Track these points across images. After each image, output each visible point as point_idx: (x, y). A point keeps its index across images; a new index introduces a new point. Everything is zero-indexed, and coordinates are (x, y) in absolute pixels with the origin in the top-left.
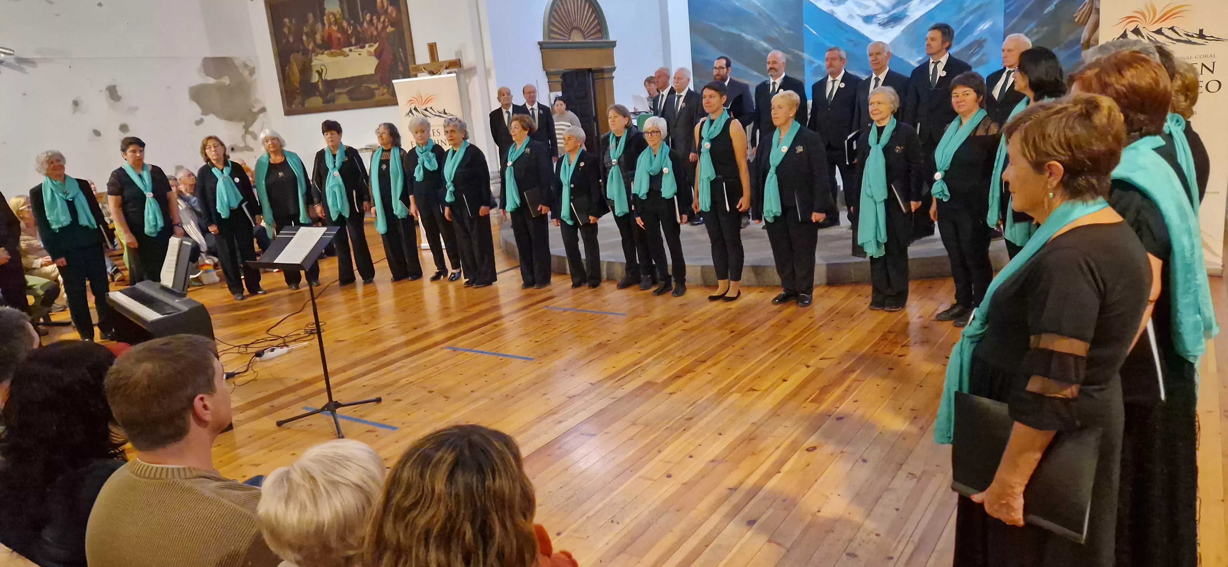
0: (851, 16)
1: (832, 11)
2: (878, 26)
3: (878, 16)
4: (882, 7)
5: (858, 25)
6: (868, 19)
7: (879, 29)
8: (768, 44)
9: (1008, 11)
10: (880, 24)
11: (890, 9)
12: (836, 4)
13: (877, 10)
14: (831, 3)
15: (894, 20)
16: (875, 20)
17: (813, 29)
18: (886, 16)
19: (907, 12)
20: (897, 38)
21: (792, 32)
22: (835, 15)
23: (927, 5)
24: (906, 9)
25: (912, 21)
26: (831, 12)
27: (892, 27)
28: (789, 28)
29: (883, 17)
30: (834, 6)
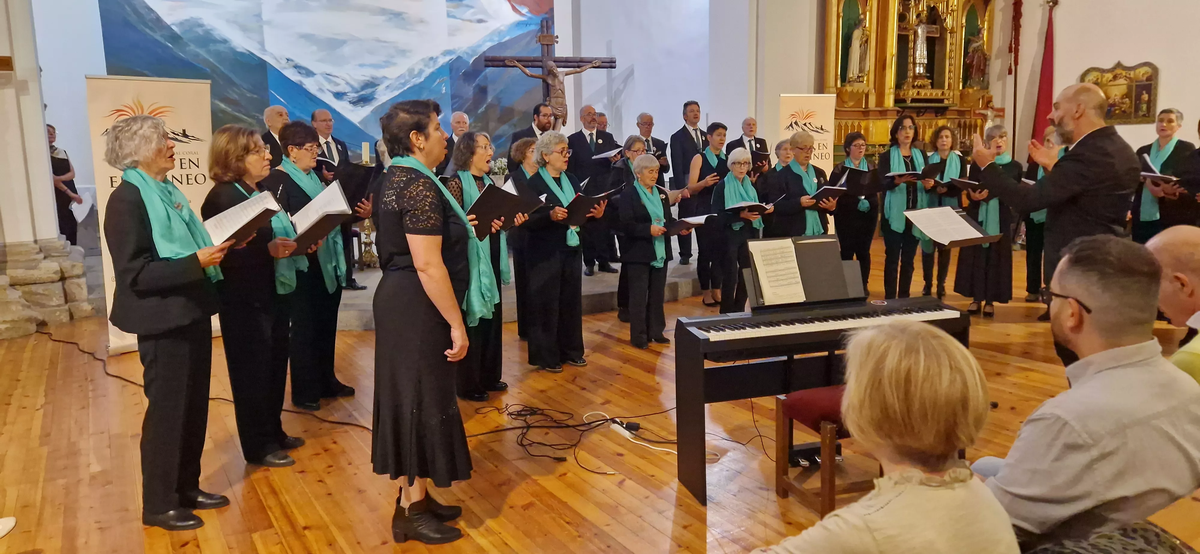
0: (321, 90)
1: (301, 82)
2: (349, 103)
3: (348, 94)
4: (352, 86)
5: (329, 99)
6: (339, 95)
7: (350, 107)
8: (225, 105)
9: (454, 107)
10: (350, 102)
11: (359, 89)
12: (304, 75)
13: (347, 89)
14: (299, 74)
15: (362, 100)
16: (345, 97)
17: (281, 97)
18: (356, 95)
19: (375, 94)
20: (367, 116)
21: (255, 96)
22: (304, 86)
23: (392, 91)
24: (374, 92)
25: (380, 103)
26: (299, 83)
27: (362, 107)
28: (250, 91)
29: (353, 95)
30: (303, 77)
